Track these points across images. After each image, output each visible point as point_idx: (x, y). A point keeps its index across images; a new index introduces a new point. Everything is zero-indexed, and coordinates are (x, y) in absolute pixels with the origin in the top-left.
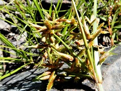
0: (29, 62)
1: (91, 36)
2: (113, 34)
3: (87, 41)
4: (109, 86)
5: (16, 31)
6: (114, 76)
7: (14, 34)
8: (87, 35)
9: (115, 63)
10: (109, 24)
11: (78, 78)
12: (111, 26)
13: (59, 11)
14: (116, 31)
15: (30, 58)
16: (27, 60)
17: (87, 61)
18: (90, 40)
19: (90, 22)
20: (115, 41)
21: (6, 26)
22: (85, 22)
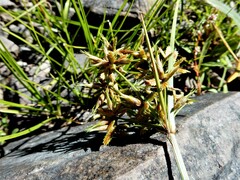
0: (54, 116)
1: (165, 76)
2: (200, 75)
3: (159, 81)
4: (185, 140)
5: (31, 57)
6: (192, 131)
7: (25, 64)
8: (160, 74)
9: (196, 115)
10: (196, 59)
11: (145, 128)
12: (198, 61)
13: (119, 30)
14: (207, 71)
15: (56, 109)
16: (51, 111)
17: (158, 107)
18: (164, 81)
19: (165, 56)
20: (203, 87)
21: (10, 48)
22: (158, 56)
